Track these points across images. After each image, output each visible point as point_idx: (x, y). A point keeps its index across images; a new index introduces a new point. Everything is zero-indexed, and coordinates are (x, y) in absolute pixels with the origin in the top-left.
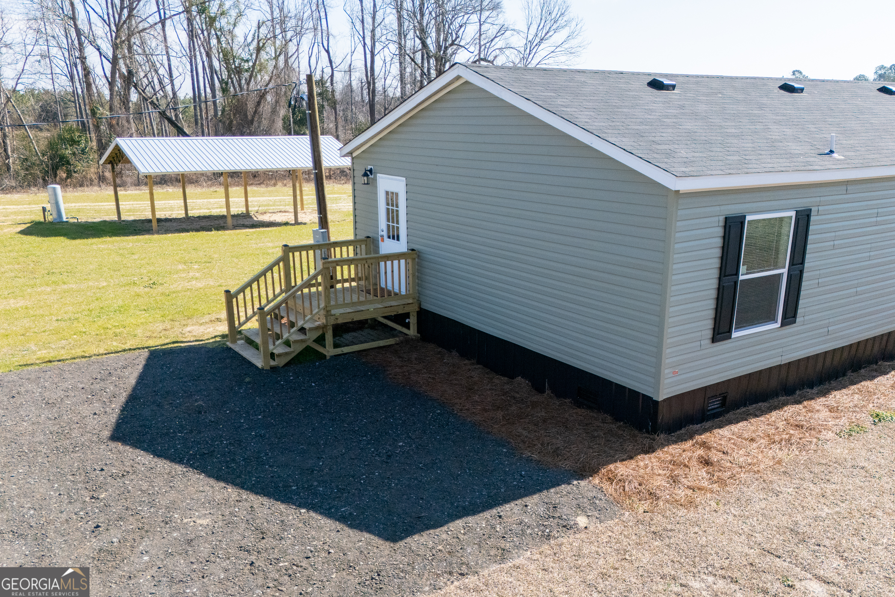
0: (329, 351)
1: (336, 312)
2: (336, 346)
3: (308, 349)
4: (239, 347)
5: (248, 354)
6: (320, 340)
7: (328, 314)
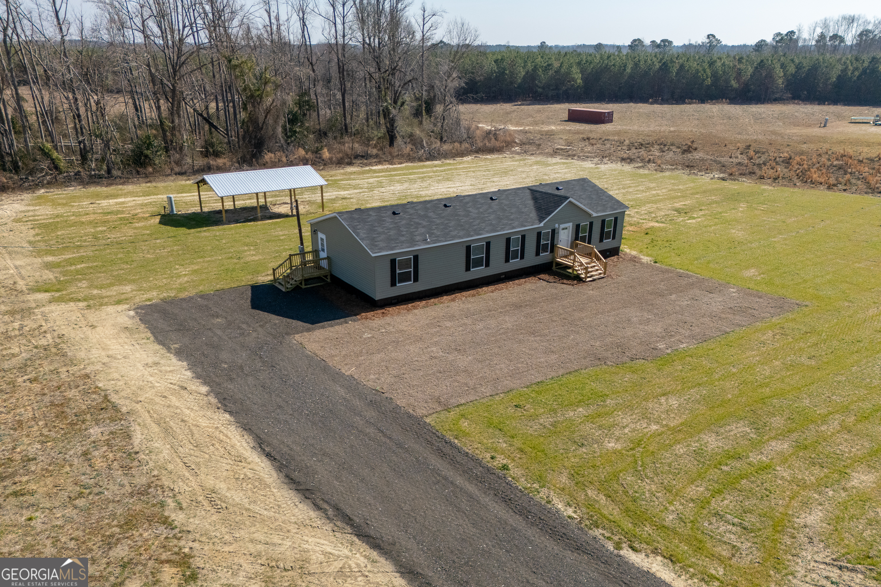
0: (303, 287)
1: (305, 276)
2: (305, 285)
3: (298, 286)
4: (277, 285)
5: (280, 287)
6: (301, 283)
7: (303, 276)
